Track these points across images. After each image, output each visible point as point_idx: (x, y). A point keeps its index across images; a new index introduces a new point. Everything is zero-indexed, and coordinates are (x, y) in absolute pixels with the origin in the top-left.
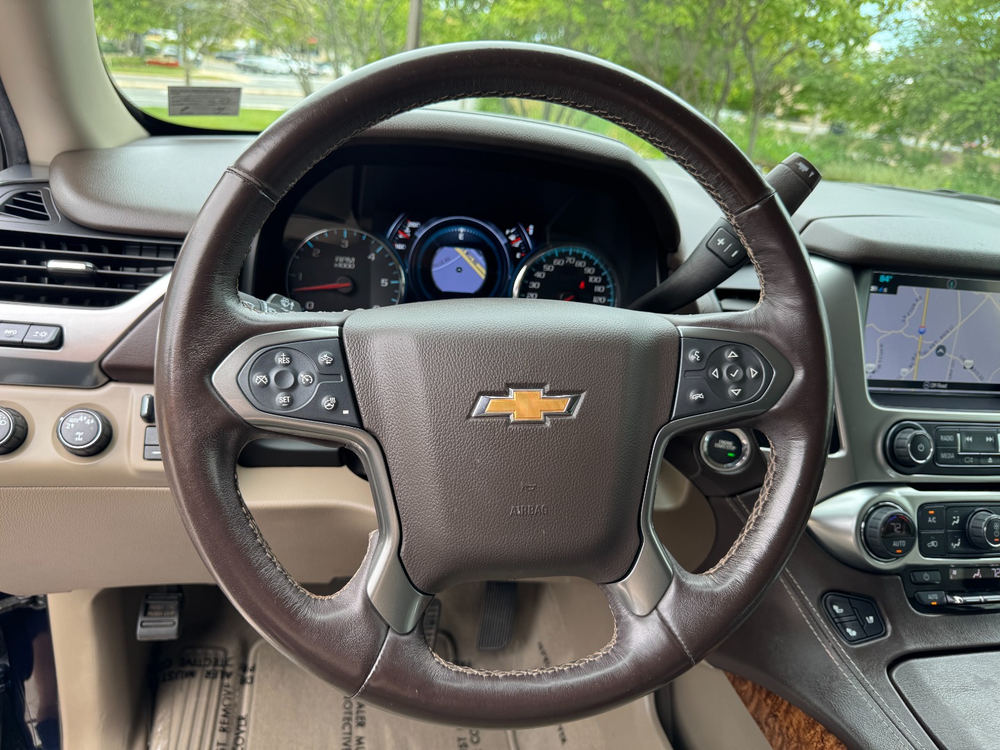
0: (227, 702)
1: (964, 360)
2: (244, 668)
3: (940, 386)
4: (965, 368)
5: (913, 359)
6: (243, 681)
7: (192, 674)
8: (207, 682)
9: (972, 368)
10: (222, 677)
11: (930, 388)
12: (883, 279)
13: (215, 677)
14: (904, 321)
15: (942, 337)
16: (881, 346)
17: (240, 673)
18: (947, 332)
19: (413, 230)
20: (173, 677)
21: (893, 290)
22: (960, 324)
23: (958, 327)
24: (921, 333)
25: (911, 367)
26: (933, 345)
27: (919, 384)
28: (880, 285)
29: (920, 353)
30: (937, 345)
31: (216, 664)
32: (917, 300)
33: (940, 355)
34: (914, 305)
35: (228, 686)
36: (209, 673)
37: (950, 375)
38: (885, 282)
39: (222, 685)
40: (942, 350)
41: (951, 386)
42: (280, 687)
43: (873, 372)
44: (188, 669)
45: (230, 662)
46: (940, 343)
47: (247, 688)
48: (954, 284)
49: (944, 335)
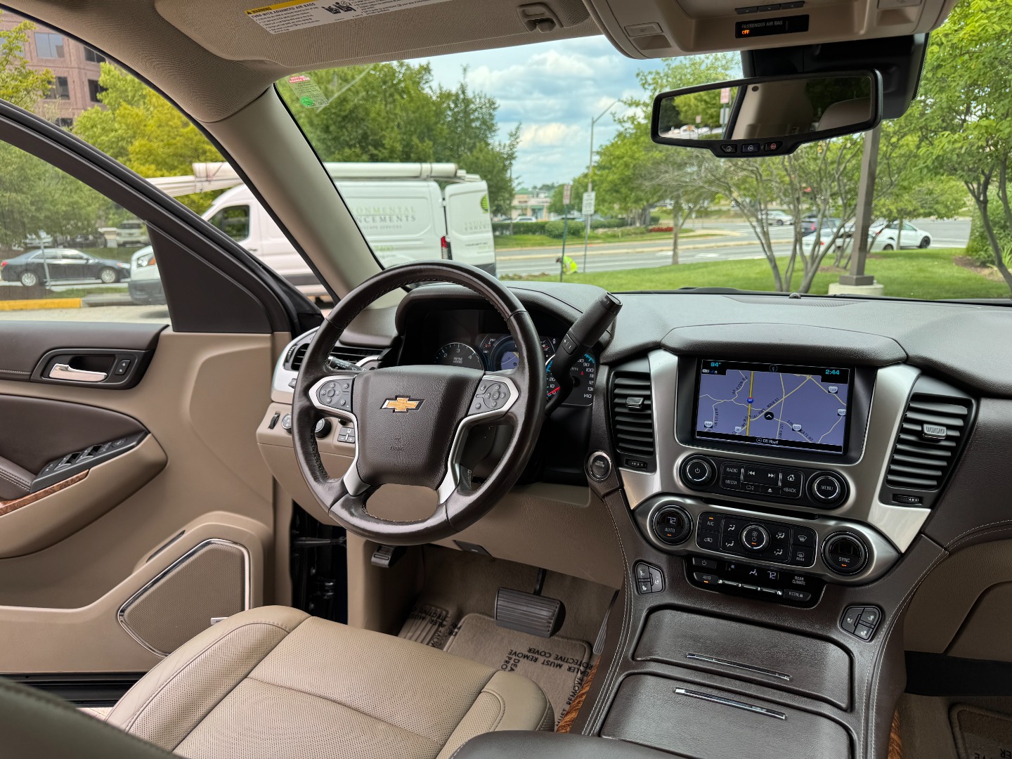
0: (435, 640)
1: (792, 424)
2: (455, 626)
3: (771, 442)
4: (793, 430)
5: (745, 420)
6: (451, 633)
7: (424, 618)
8: (430, 625)
9: (800, 431)
10: (439, 626)
11: (762, 443)
12: (713, 365)
13: (435, 624)
14: (734, 393)
15: (769, 406)
16: (716, 409)
17: (451, 627)
18: (774, 403)
19: (492, 343)
20: (415, 617)
21: (722, 371)
22: (784, 397)
23: (783, 399)
24: (750, 402)
25: (743, 426)
26: (762, 412)
27: (753, 439)
28: (712, 370)
29: (750, 416)
30: (765, 412)
31: (439, 618)
32: (743, 379)
33: (769, 419)
34: (742, 383)
35: (440, 632)
36: (433, 621)
37: (780, 434)
38: (715, 367)
39: (437, 630)
40: (769, 416)
41: (781, 442)
42: (470, 643)
43: (711, 427)
44: (423, 615)
45: (447, 619)
46: (767, 411)
47: (452, 637)
48: (775, 368)
49: (771, 405)
